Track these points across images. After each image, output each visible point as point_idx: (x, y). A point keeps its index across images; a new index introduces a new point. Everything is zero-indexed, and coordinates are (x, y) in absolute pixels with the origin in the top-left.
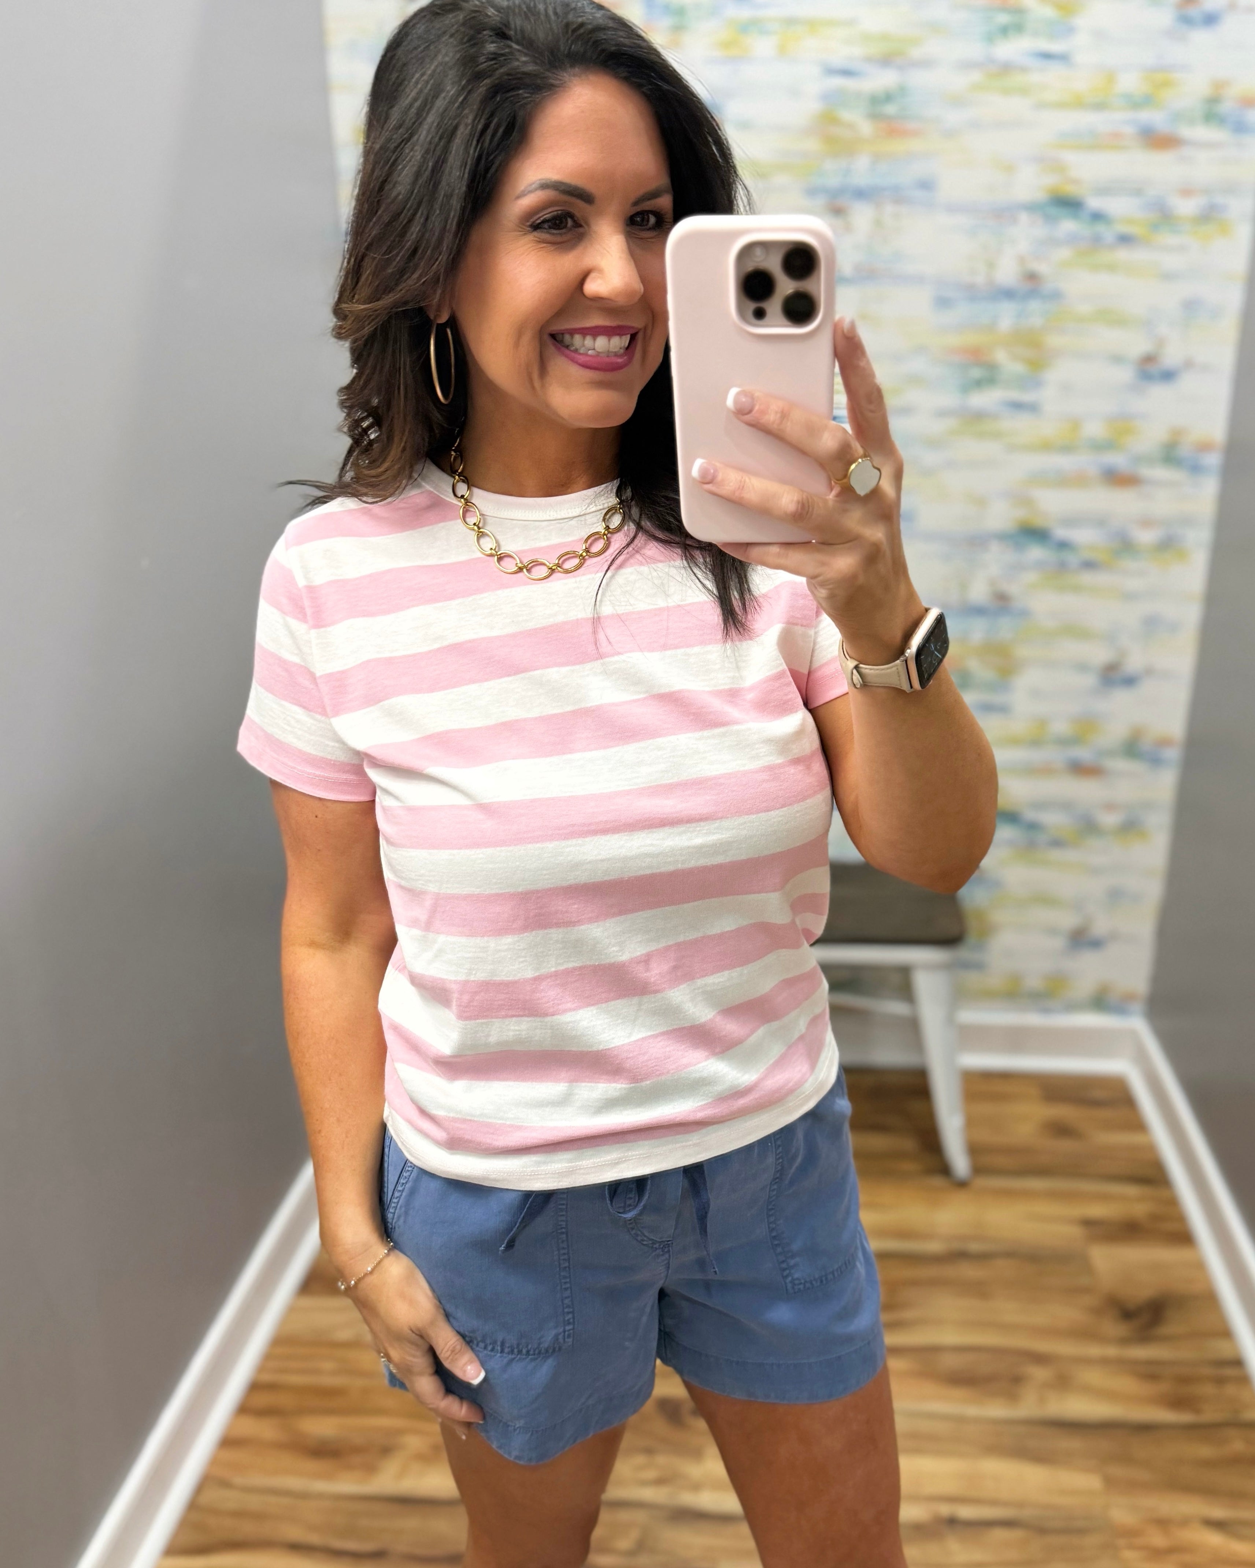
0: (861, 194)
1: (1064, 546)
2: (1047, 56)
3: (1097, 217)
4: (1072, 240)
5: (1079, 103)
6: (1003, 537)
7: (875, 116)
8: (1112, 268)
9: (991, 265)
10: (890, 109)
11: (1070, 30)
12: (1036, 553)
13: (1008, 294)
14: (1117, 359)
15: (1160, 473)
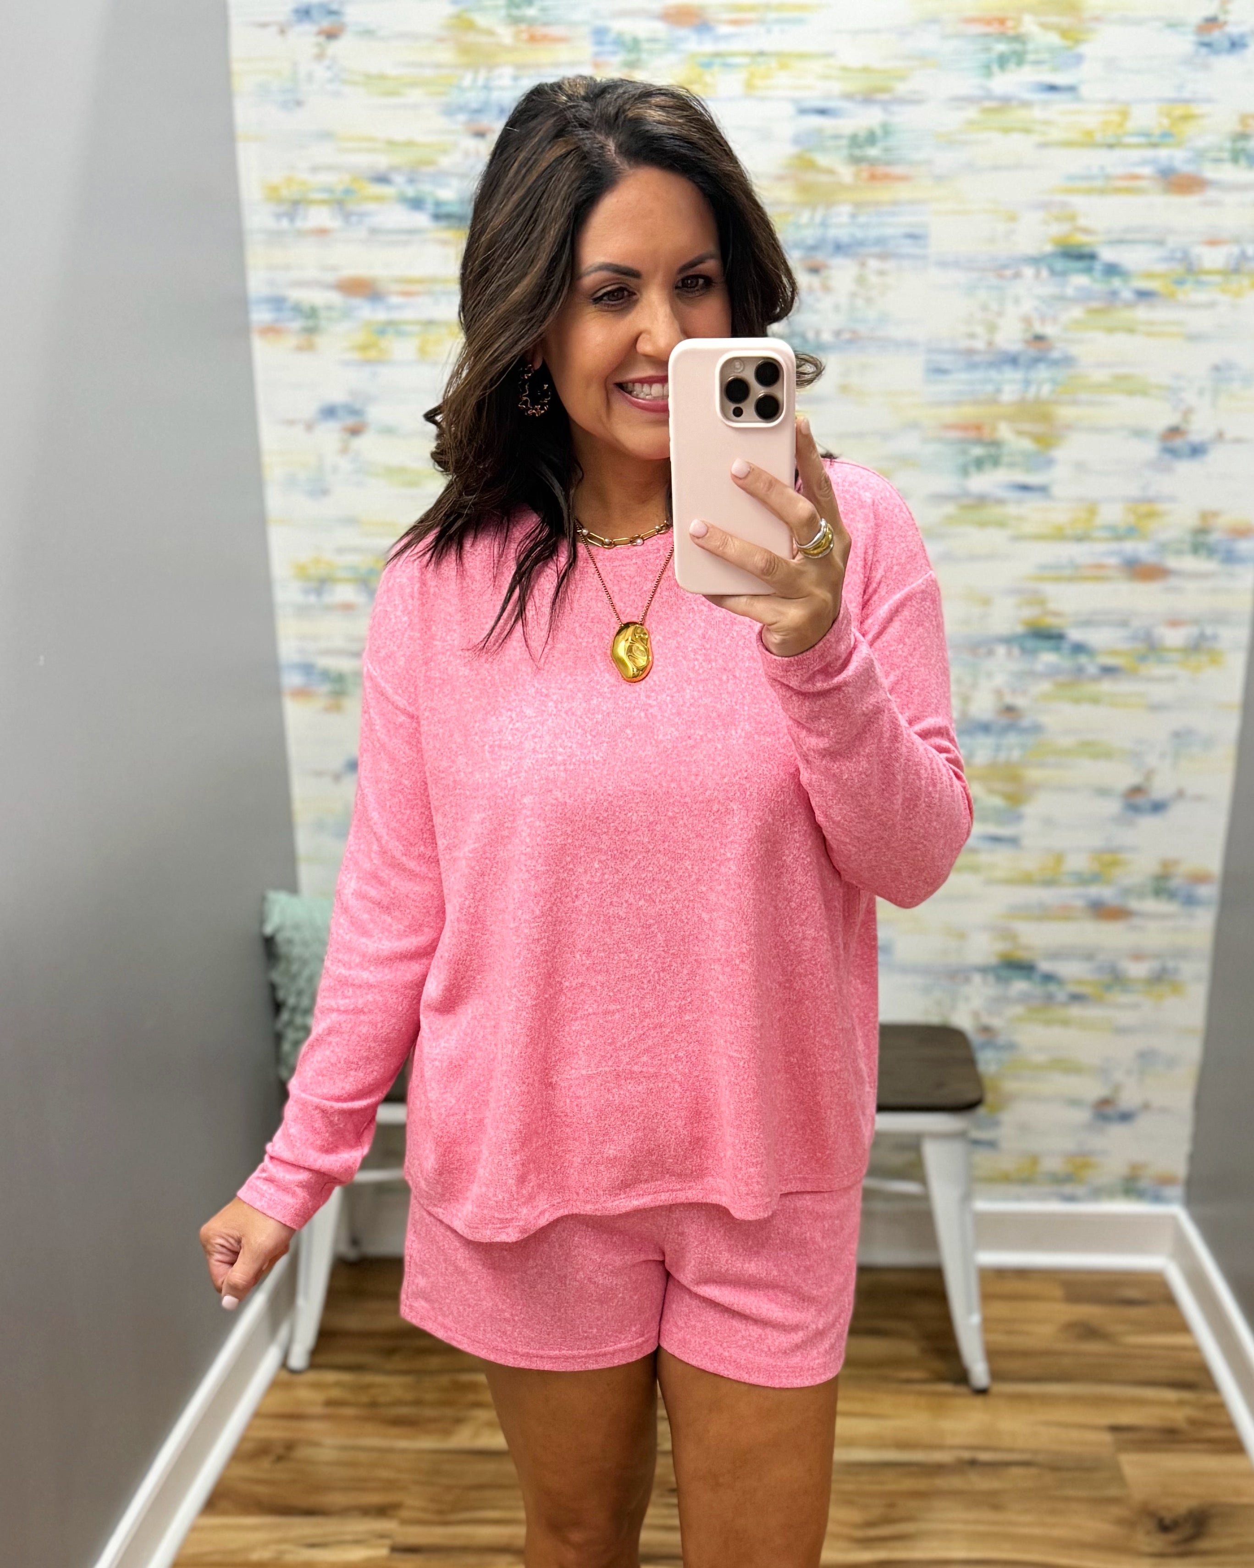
0: (839, 248)
1: (1079, 648)
2: (1052, 88)
3: (1112, 270)
4: (1083, 297)
5: (1088, 142)
6: (1008, 640)
7: (856, 160)
8: (1131, 330)
9: (992, 328)
10: (873, 152)
11: (1079, 59)
12: (1048, 658)
13: (1013, 360)
14: (1139, 433)
15: (1189, 563)
